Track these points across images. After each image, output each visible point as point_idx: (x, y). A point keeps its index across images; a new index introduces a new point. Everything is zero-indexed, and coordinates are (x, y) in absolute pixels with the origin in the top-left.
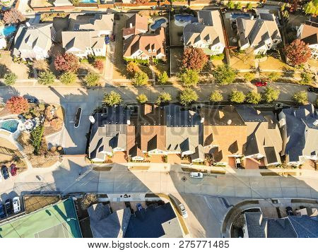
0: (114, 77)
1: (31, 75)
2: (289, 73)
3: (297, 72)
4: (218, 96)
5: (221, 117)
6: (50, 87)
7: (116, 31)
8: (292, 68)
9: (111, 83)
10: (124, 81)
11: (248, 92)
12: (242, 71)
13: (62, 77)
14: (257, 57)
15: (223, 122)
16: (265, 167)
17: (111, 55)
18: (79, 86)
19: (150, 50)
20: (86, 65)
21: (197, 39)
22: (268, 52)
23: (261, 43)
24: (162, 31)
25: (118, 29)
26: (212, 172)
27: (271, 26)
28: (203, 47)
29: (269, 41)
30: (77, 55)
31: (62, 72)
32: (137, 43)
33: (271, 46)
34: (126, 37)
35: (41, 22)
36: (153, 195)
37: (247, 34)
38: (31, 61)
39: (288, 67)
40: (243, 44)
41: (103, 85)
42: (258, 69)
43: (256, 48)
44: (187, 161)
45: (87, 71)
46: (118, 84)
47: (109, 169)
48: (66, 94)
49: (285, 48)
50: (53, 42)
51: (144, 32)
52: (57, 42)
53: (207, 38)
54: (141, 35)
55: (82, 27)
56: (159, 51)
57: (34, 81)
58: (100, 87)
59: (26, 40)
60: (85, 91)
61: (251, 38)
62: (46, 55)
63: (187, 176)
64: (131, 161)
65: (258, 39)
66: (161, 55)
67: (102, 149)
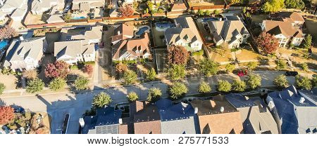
1: (19, 85)
2: (264, 62)
3: (271, 60)
4: (206, 87)
5: (213, 106)
6: (37, 95)
7: (105, 39)
8: (265, 57)
9: (100, 86)
10: (113, 82)
11: (232, 81)
12: (222, 63)
13: (52, 83)
14: (232, 50)
15: (216, 110)
17: (99, 59)
18: (67, 92)
19: (137, 51)
20: (76, 71)
21: (178, 39)
22: (240, 45)
24: (146, 36)
25: (107, 37)
27: (237, 25)
28: (184, 45)
29: (239, 36)
30: (67, 62)
31: (52, 79)
32: (125, 46)
33: (242, 40)
34: (114, 43)
35: (33, 36)
37: (219, 32)
38: (20, 72)
39: (261, 56)
40: (217, 40)
41: (92, 88)
42: (236, 60)
43: (230, 42)
45: (76, 76)
46: (107, 86)
48: (53, 101)
49: (253, 41)
50: (44, 53)
51: (131, 37)
52: (48, 52)
53: (186, 37)
54: (128, 39)
55: (73, 37)
56: (145, 52)
57: (22, 90)
58: (89, 90)
59: (19, 53)
60: (73, 96)
61: (223, 35)
62: (36, 64)
65: (229, 35)
66: (147, 54)
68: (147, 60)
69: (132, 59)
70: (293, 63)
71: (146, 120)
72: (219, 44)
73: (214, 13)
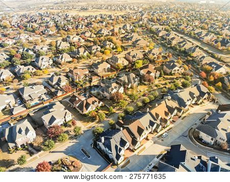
0: (85, 126)
3: (153, 86)
6: (50, 152)
8: (150, 86)
9: (86, 129)
10: (91, 124)
16: (180, 116)
19: (95, 103)
20: (65, 129)
21: (112, 89)
22: (138, 84)
23: (135, 82)
26: (168, 130)
27: (133, 75)
29: (136, 80)
30: (59, 124)
32: (87, 103)
33: (138, 81)
34: (77, 105)
36: (160, 155)
37: (127, 81)
39: (148, 86)
40: (128, 85)
41: (83, 132)
42: (140, 91)
44: (156, 133)
46: (90, 127)
47: (129, 162)
48: (65, 149)
49: (142, 80)
51: (84, 99)
55: (51, 110)
56: (99, 102)
57: (37, 155)
58: (82, 134)
59: (20, 132)
60: (75, 141)
61: (130, 82)
63: (162, 139)
64: (136, 150)
65: (132, 81)
66: (101, 103)
67: (120, 150)
68: (101, 107)
69: (94, 109)
70: (161, 84)
71: (132, 122)
72: (129, 86)
73: (115, 75)
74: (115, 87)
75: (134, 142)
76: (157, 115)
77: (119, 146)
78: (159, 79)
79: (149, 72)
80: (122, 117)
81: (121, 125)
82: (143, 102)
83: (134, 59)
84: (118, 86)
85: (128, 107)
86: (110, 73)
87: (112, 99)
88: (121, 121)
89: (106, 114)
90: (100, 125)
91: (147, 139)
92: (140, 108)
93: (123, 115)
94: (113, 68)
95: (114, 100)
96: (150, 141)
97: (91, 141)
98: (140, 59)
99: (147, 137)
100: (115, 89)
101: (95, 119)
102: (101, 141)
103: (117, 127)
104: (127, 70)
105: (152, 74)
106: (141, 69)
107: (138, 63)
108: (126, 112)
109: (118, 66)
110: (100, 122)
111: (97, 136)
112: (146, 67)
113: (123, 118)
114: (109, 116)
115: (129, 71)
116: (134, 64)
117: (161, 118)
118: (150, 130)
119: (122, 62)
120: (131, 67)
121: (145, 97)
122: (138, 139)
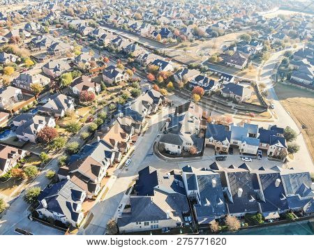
0: (8, 195)
3: (96, 105)
4: (86, 134)
8: (92, 106)
9: (12, 199)
10: (18, 189)
16: (140, 133)
19: (14, 154)
21: (36, 126)
22: (75, 108)
23: (69, 105)
26: (130, 155)
27: (62, 97)
37: (56, 108)
39: (90, 107)
40: (60, 113)
41: (8, 205)
42: (81, 116)
43: (69, 108)
44: (116, 165)
46: (18, 194)
47: (92, 215)
56: (20, 151)
58: (8, 208)
61: (61, 107)
63: (126, 168)
64: (96, 197)
65: (65, 105)
66: (24, 152)
67: (75, 206)
68: (26, 157)
69: (14, 165)
70: (107, 100)
71: (82, 163)
72: (62, 115)
73: (34, 103)
74: (40, 122)
75: (92, 187)
76: (112, 141)
77: (72, 202)
78: (102, 95)
79: (85, 88)
80: (64, 161)
81: (65, 173)
82: (90, 130)
83: (58, 73)
84: (43, 118)
85: (69, 144)
86: (23, 102)
87: (40, 140)
88: (65, 167)
89: (38, 166)
90: (33, 184)
91: (107, 176)
92: (87, 140)
93: (65, 157)
94: (27, 94)
95: (44, 141)
96: (112, 177)
97: (27, 212)
98: (66, 72)
99: (107, 173)
100: (40, 124)
101: (22, 180)
102: (42, 207)
103: (61, 177)
104: (52, 91)
105: (91, 89)
106: (73, 84)
107: (65, 77)
108: (69, 152)
109: (34, 88)
110: (31, 180)
111: (33, 202)
112: (79, 81)
113: (66, 162)
114: (43, 166)
115: (55, 92)
116: (60, 80)
117: (119, 144)
118: (108, 164)
119: (39, 81)
120: (57, 86)
121: (89, 123)
122: (96, 181)
